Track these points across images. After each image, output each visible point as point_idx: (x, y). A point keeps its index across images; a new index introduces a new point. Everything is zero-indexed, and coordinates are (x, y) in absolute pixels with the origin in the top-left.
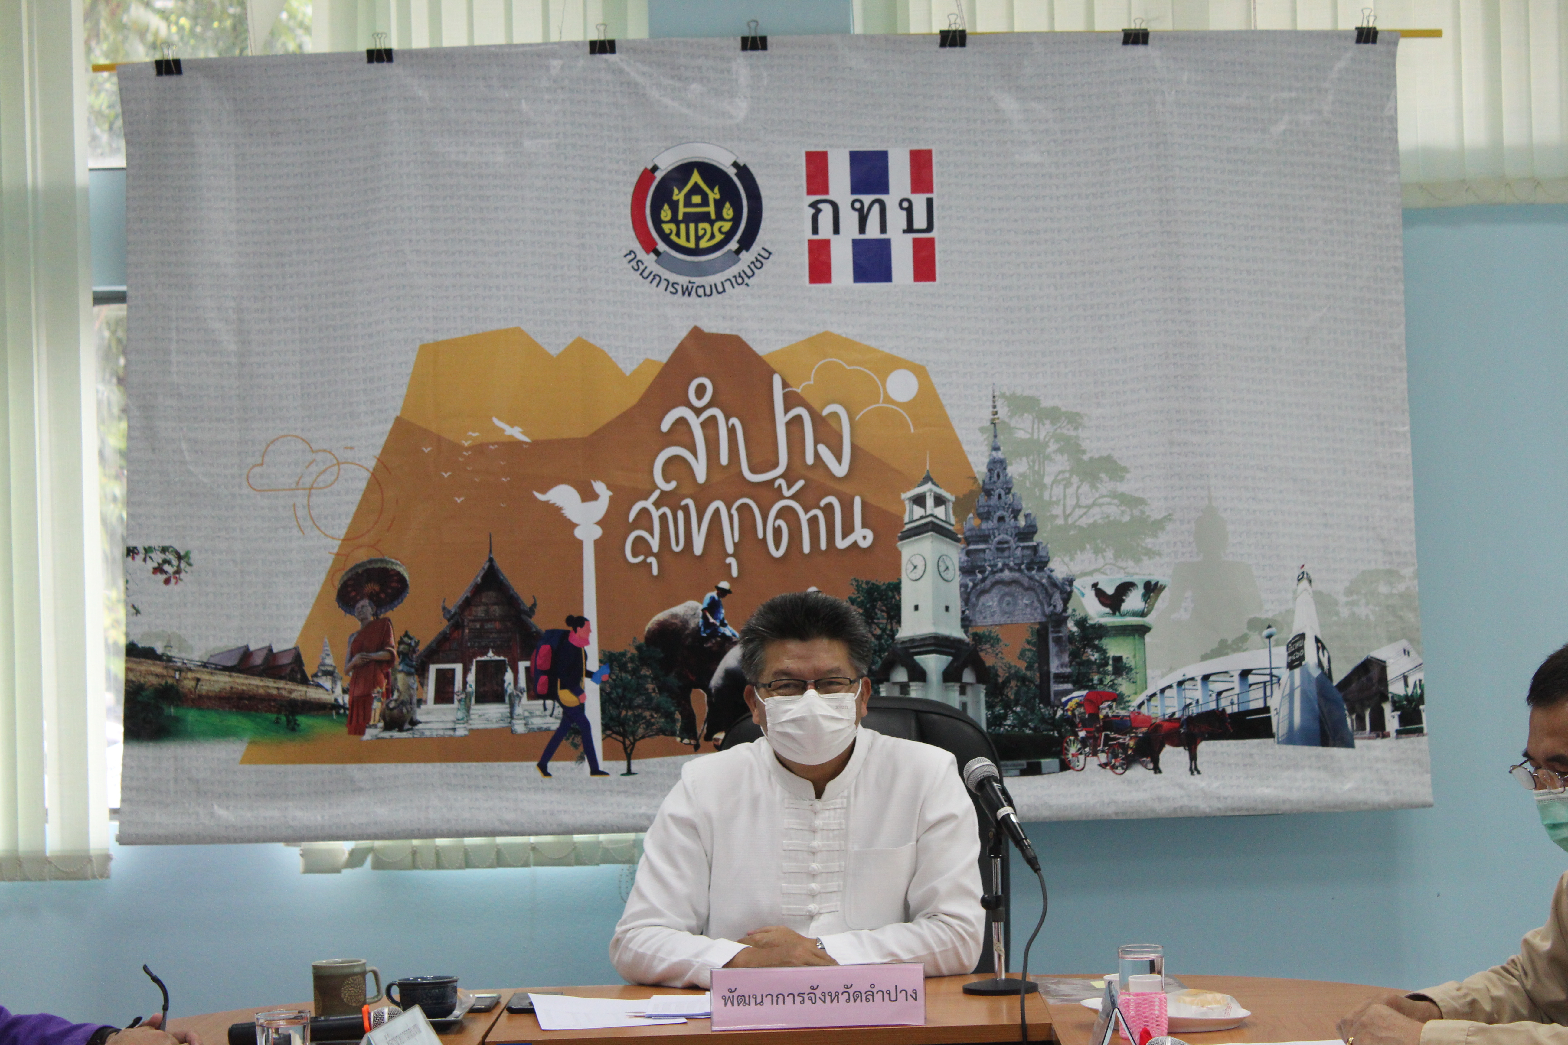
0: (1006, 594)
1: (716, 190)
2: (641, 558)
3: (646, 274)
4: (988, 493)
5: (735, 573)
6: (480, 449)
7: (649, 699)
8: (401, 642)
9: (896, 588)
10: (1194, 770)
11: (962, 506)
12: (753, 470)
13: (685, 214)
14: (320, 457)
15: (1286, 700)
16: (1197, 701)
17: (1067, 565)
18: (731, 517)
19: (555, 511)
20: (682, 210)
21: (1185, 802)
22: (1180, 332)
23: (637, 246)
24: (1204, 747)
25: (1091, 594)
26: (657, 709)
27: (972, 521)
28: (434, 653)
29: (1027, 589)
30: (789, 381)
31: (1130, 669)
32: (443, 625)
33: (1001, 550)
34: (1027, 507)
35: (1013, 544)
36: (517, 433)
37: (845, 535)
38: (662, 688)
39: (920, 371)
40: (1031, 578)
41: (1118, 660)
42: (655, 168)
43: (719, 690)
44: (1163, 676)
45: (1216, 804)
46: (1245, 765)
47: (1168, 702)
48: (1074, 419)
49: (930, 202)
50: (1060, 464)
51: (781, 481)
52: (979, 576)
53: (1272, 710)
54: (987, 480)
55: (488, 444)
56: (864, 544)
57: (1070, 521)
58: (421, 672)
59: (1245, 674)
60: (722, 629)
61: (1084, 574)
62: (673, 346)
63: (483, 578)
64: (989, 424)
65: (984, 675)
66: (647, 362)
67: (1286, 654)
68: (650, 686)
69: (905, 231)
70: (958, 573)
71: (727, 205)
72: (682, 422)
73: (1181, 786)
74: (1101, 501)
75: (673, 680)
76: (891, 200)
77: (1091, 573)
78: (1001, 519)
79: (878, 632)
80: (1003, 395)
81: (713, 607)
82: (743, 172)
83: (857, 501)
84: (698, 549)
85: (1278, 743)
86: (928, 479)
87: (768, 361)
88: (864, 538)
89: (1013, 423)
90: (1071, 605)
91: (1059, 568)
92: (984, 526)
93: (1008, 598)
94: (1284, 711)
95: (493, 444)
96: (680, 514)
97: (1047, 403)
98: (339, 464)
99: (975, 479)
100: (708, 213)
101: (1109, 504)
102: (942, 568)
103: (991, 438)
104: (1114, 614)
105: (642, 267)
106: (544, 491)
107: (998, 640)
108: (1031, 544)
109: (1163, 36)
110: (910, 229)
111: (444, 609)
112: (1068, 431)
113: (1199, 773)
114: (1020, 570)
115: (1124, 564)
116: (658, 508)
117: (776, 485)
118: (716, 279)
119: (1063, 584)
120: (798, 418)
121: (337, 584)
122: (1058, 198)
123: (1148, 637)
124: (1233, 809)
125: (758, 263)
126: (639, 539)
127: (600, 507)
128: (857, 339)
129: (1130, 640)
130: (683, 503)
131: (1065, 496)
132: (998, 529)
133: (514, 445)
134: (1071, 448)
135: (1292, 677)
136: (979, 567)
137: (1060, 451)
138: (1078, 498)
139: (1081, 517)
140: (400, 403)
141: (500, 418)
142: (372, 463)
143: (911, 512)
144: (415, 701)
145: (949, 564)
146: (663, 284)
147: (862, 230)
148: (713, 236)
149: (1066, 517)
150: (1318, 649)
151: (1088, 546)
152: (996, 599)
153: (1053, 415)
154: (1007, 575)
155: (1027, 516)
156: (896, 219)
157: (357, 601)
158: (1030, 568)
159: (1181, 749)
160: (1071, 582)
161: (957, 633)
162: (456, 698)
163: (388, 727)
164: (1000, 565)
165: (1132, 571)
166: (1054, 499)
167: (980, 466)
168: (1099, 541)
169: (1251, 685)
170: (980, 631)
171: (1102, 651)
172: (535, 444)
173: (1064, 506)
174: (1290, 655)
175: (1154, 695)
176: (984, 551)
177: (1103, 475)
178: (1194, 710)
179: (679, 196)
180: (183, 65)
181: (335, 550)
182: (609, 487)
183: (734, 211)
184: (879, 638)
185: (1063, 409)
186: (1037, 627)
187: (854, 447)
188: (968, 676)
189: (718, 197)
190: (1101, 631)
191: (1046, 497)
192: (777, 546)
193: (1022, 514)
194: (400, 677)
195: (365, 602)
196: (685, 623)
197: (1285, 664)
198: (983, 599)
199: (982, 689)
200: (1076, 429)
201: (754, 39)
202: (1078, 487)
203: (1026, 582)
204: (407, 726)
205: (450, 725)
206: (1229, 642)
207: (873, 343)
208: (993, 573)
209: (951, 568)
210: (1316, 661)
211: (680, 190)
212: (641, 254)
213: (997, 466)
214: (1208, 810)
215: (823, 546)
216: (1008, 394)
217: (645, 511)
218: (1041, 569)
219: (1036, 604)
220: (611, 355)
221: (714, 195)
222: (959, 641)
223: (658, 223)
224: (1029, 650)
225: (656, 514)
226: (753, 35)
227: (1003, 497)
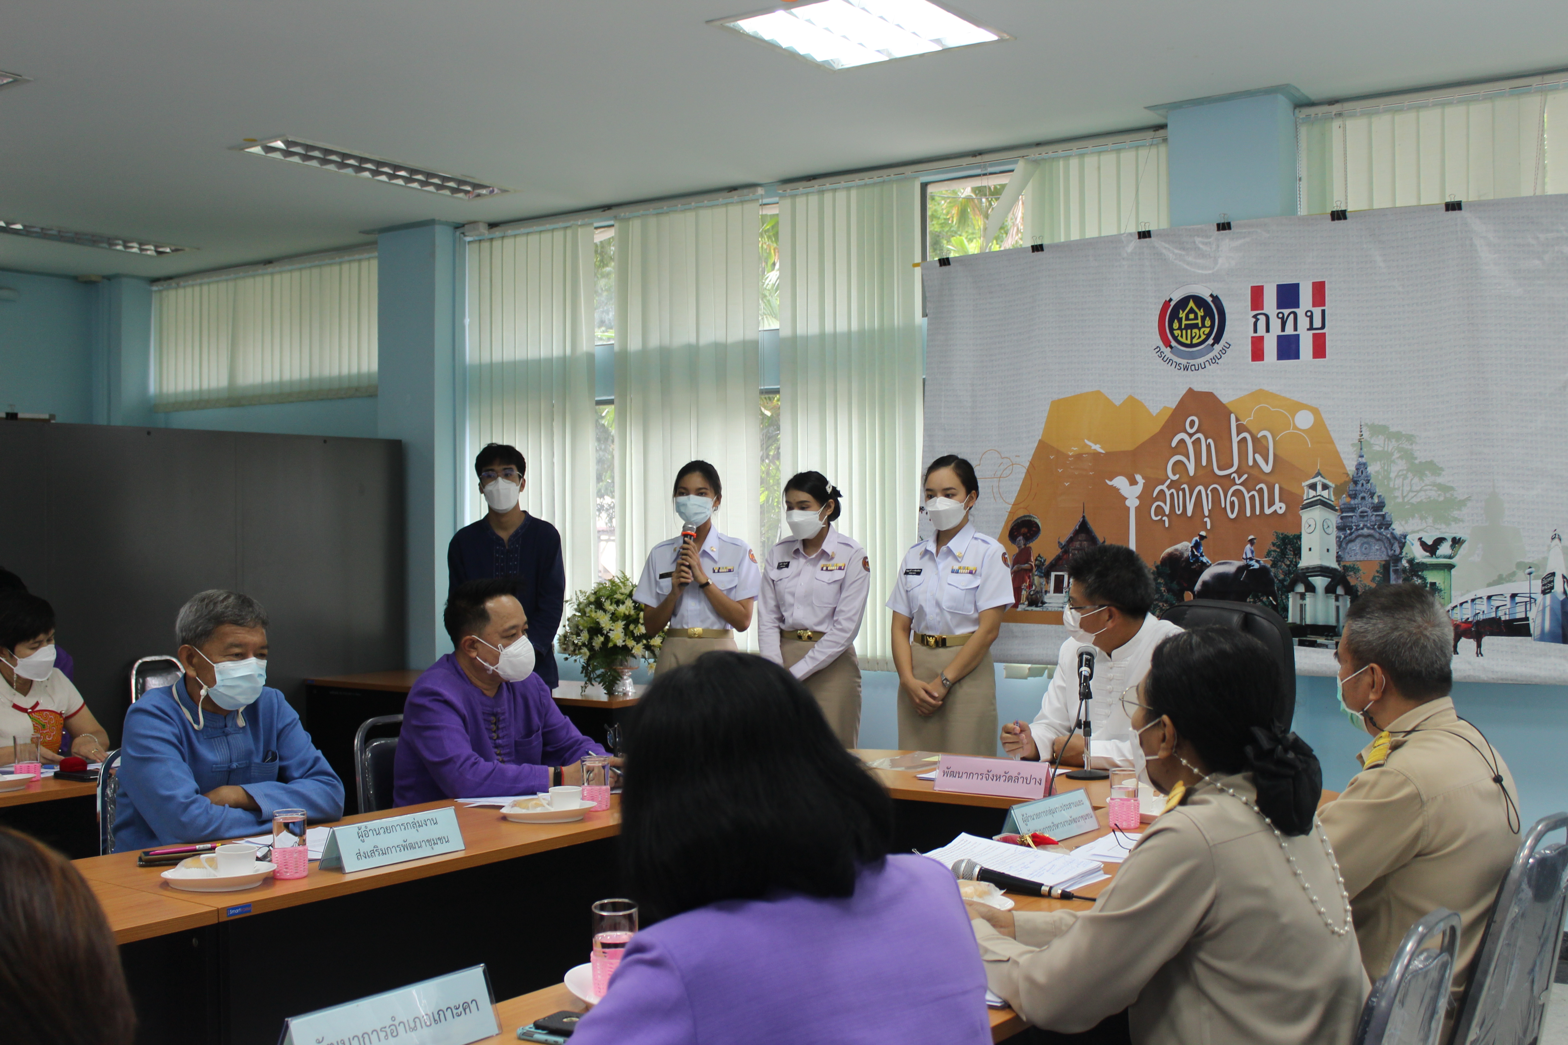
0: (1364, 543)
1: (1202, 310)
2: (1160, 517)
3: (1165, 359)
4: (1356, 483)
5: (1209, 527)
6: (1079, 457)
7: (1162, 596)
8: (1036, 560)
9: (1299, 537)
10: (1479, 653)
11: (1338, 491)
12: (1220, 469)
13: (1185, 325)
14: (1005, 461)
15: (1540, 614)
16: (1483, 612)
17: (1403, 526)
18: (1207, 495)
19: (1116, 490)
20: (1184, 322)
21: (1471, 673)
22: (1478, 385)
23: (1161, 344)
24: (1486, 640)
25: (1417, 544)
26: (1166, 601)
27: (1345, 499)
28: (1054, 566)
29: (1379, 540)
30: (1240, 418)
31: (1441, 590)
32: (1058, 551)
33: (1363, 517)
34: (1379, 491)
35: (1370, 513)
36: (1098, 448)
37: (1269, 507)
38: (1169, 590)
39: (1315, 411)
40: (1380, 534)
41: (1433, 584)
42: (1171, 300)
43: (1198, 592)
44: (1462, 595)
45: (1491, 676)
46: (1512, 652)
47: (1464, 611)
48: (1410, 438)
49: (1323, 312)
50: (1402, 465)
51: (1235, 475)
52: (1348, 532)
53: (1530, 619)
54: (1355, 475)
55: (1082, 454)
56: (1281, 512)
57: (1406, 500)
58: (1047, 576)
59: (1513, 596)
60: (1201, 558)
61: (1413, 532)
62: (1179, 399)
63: (1079, 527)
64: (1357, 441)
65: (1350, 591)
66: (1165, 407)
67: (1541, 585)
68: (1163, 589)
69: (1308, 330)
70: (1335, 529)
71: (1208, 318)
72: (1182, 441)
73: (1469, 663)
74: (1425, 488)
75: (1175, 586)
76: (1300, 312)
77: (1418, 532)
78: (1363, 498)
79: (1288, 563)
80: (1366, 425)
81: (1197, 546)
82: (1215, 299)
83: (1277, 487)
84: (1189, 513)
85: (1534, 640)
86: (1319, 474)
87: (1228, 406)
88: (1281, 508)
89: (1372, 442)
90: (1405, 550)
91: (1398, 528)
92: (1353, 502)
93: (1365, 545)
94: (1539, 621)
95: (1085, 454)
96: (1181, 493)
97: (1393, 429)
98: (1013, 464)
99: (1348, 475)
100: (1198, 324)
101: (1431, 490)
102: (1325, 527)
103: (1359, 450)
104: (1432, 556)
105: (1163, 356)
106: (1111, 480)
107: (1358, 570)
108: (1381, 513)
109: (1472, 204)
110: (1311, 328)
111: (1059, 542)
112: (1406, 446)
113: (1482, 655)
114: (1374, 529)
115: (1439, 526)
116: (1169, 490)
117: (1232, 477)
118: (1201, 360)
119: (1400, 537)
120: (1245, 439)
121: (1009, 527)
122: (1403, 306)
123: (1453, 571)
124: (1502, 679)
125: (1224, 351)
126: (1158, 506)
127: (1138, 489)
128: (1278, 393)
129: (1442, 573)
130: (1182, 487)
131: (1403, 485)
132: (1361, 504)
133: (1096, 454)
134: (1408, 456)
135: (1544, 599)
136: (1348, 526)
137: (1401, 458)
138: (1411, 486)
139: (1413, 497)
140: (1041, 432)
141: (1089, 440)
142: (1027, 464)
143: (1308, 493)
144: (1044, 591)
145: (1330, 524)
146: (1174, 364)
147: (1283, 330)
148: (1200, 337)
149: (1404, 497)
150: (1564, 582)
151: (1416, 515)
152: (1358, 546)
153: (1398, 436)
154: (1366, 531)
155: (1379, 497)
156: (1303, 322)
157: (1017, 537)
158: (1380, 528)
159: (1472, 640)
160: (1405, 537)
161: (1334, 565)
162: (1064, 591)
163: (1030, 605)
164: (1361, 525)
165: (1444, 531)
166: (1396, 486)
167: (1351, 467)
168: (1423, 512)
169: (1517, 603)
170: (1348, 564)
171: (1423, 579)
172: (1107, 454)
173: (1402, 491)
174: (1543, 585)
175: (1456, 606)
176: (1352, 517)
177: (1427, 472)
178: (1481, 617)
179: (1182, 315)
180: (950, 260)
181: (1009, 510)
182: (1143, 478)
183: (1211, 322)
184: (1288, 566)
185: (1404, 433)
186: (1383, 563)
187: (1275, 455)
188: (1340, 590)
189: (1202, 314)
190: (1424, 567)
191: (1391, 485)
192: (1232, 512)
193: (1376, 495)
194: (1036, 578)
195: (1021, 538)
196: (1182, 554)
197: (1540, 592)
198: (1350, 545)
199: (1348, 598)
200: (1411, 444)
201: (1223, 224)
202: (1412, 480)
203: (1377, 535)
204: (1040, 605)
205: (1061, 605)
206: (1504, 576)
207: (1288, 396)
208: (1357, 530)
209: (1331, 526)
210: (1562, 590)
211: (1183, 312)
212: (1163, 348)
213: (1361, 467)
214: (1486, 679)
215: (1258, 513)
216: (1369, 424)
217: (1162, 491)
218: (1387, 528)
219: (1383, 549)
220: (1146, 404)
221: (1201, 313)
222: (1335, 570)
223: (1172, 330)
224: (1378, 577)
225: (1168, 493)
226: (1223, 222)
227: (1365, 485)
